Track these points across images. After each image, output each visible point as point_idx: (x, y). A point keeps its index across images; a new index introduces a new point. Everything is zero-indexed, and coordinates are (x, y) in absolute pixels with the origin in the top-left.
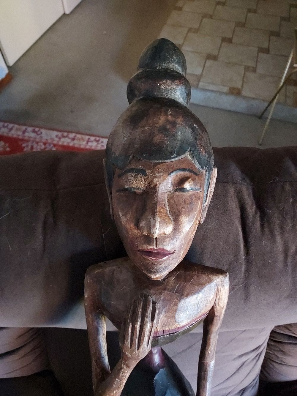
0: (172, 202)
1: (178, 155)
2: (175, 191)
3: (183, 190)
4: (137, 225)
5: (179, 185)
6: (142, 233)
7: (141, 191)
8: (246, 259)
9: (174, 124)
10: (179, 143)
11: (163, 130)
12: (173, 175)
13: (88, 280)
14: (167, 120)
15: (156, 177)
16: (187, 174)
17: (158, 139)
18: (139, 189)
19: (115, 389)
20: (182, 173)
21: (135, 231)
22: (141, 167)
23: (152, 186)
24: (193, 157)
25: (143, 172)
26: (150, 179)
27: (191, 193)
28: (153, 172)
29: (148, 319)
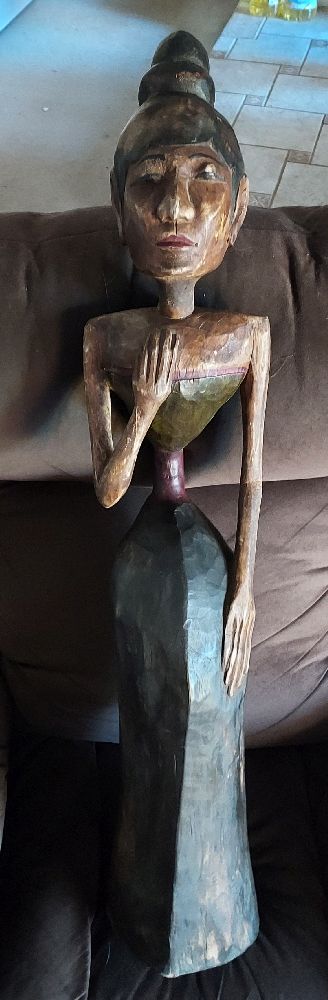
0: (193, 189)
1: (199, 141)
2: (196, 178)
3: (204, 175)
4: (156, 214)
5: (200, 171)
6: (160, 220)
7: (158, 178)
8: (296, 319)
9: (195, 114)
10: (200, 132)
11: (183, 117)
12: (194, 160)
13: (89, 329)
14: (187, 109)
15: (174, 159)
16: (209, 160)
17: (177, 126)
18: (157, 175)
19: (126, 456)
20: (204, 158)
21: (154, 221)
22: (158, 152)
23: (172, 169)
24: (216, 149)
25: (162, 158)
26: (169, 163)
27: (213, 182)
28: (172, 155)
29: (167, 346)
